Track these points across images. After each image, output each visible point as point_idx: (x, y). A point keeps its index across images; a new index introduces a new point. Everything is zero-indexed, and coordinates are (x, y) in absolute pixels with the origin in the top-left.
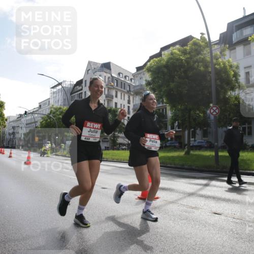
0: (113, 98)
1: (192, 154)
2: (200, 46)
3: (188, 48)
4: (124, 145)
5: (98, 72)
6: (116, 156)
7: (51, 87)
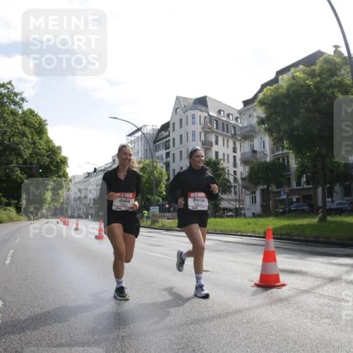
0: (212, 146)
1: (328, 221)
2: (335, 64)
3: (317, 68)
4: (230, 210)
5: (189, 111)
6: (219, 226)
7: (128, 134)
